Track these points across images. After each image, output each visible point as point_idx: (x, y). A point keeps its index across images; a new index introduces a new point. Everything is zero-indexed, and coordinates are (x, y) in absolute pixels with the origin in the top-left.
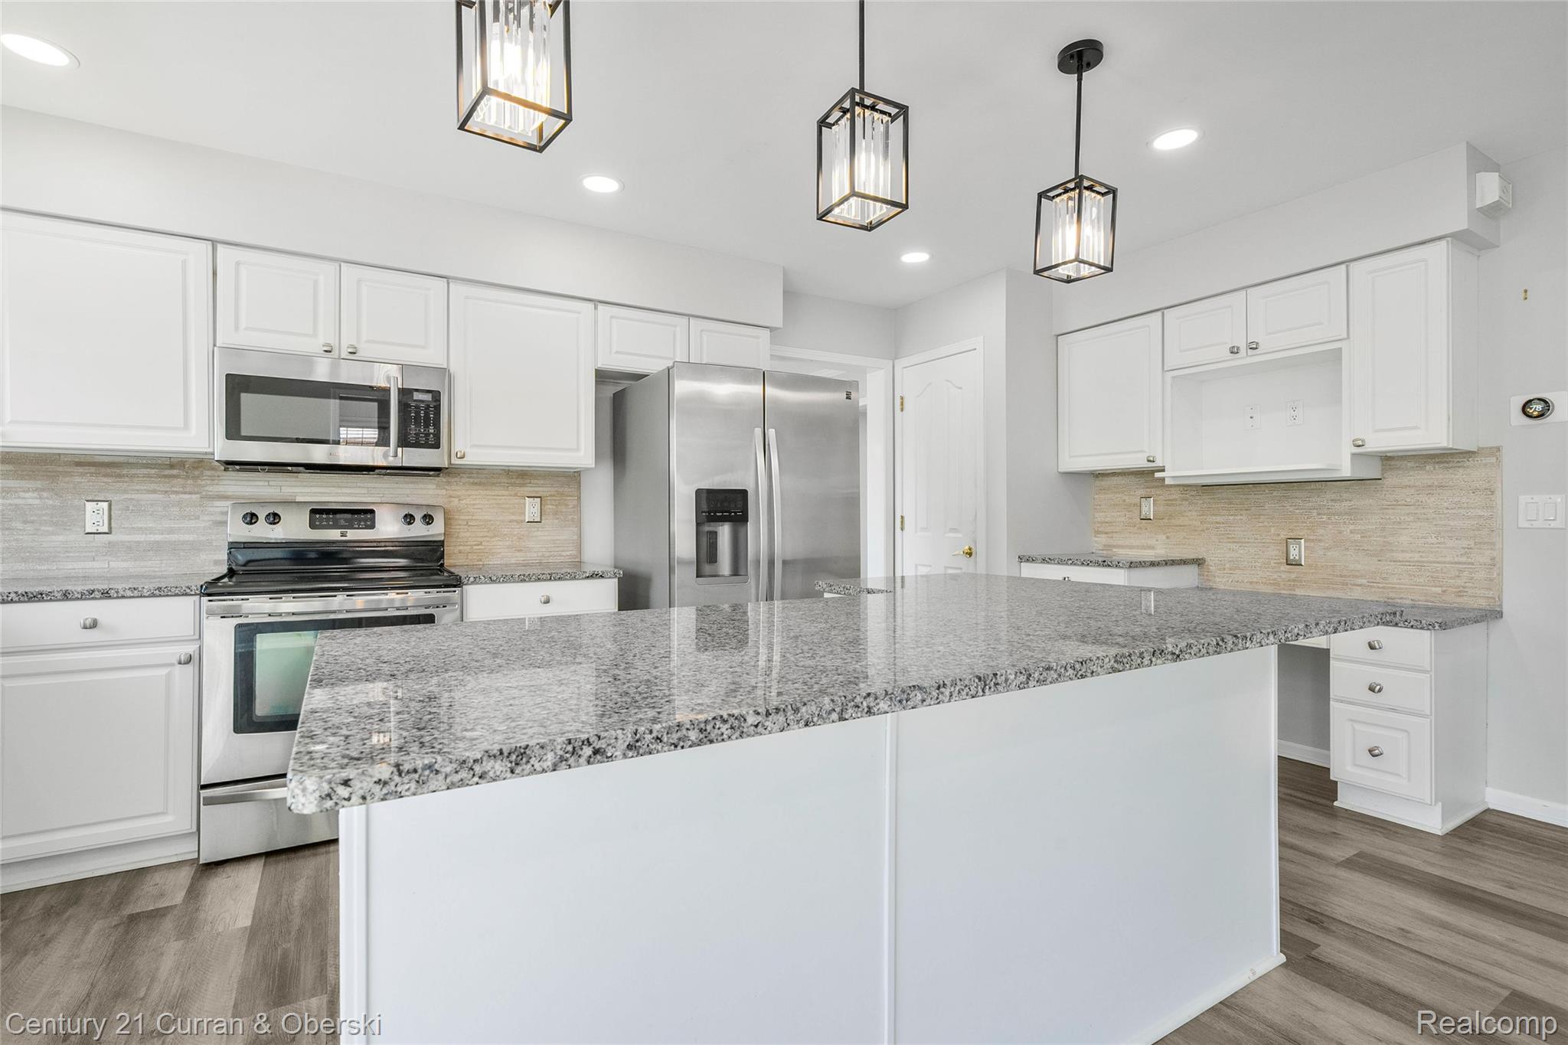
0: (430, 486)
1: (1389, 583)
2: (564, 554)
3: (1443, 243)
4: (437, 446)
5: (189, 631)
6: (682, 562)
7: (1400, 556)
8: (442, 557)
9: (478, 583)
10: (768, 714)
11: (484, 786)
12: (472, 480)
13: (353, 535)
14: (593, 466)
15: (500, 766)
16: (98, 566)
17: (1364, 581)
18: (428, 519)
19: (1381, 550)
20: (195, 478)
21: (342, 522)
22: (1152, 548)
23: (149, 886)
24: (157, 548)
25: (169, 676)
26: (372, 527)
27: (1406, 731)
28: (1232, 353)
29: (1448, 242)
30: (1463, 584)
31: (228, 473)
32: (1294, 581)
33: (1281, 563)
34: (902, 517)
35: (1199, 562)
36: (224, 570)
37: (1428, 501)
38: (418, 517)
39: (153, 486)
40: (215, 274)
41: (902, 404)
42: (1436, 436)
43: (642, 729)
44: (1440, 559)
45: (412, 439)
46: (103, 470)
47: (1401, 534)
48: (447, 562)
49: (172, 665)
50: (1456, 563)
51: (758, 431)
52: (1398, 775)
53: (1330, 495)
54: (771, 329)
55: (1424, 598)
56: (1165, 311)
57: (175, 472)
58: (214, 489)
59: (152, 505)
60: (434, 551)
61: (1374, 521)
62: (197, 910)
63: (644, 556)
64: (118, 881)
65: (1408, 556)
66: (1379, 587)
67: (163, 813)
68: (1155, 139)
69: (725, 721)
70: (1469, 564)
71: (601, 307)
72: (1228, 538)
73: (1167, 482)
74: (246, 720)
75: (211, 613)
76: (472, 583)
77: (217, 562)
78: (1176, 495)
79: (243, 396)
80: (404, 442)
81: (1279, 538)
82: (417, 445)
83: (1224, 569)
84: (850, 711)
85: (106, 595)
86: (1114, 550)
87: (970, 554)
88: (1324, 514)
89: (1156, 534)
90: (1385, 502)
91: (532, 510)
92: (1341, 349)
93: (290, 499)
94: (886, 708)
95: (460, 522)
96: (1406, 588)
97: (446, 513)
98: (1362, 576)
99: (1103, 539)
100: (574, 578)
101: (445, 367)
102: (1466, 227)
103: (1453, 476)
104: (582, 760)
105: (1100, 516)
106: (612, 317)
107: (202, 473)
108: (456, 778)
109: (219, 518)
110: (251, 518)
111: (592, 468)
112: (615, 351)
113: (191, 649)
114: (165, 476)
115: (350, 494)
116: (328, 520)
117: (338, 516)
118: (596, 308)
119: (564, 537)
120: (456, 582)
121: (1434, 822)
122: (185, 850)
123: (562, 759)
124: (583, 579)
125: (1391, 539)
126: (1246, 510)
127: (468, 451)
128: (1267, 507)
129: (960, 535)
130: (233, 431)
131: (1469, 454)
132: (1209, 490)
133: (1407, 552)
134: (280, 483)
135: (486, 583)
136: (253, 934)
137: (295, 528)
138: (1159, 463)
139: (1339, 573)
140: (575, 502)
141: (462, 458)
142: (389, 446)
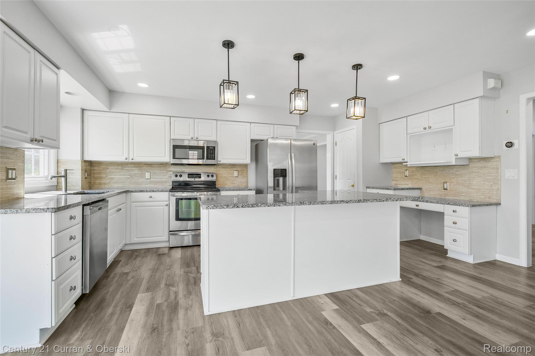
0: (213, 168)
1: (471, 195)
2: (243, 185)
3: (478, 99)
4: (214, 159)
5: (167, 199)
6: (270, 187)
7: (474, 187)
8: (215, 185)
9: (223, 191)
10: (262, 204)
11: (224, 209)
12: (222, 167)
13: (197, 179)
14: (250, 163)
15: (225, 207)
16: (148, 186)
17: (464, 194)
18: (212, 176)
19: (469, 185)
20: (166, 167)
21: (194, 177)
22: (408, 185)
23: (161, 250)
24: (158, 182)
25: (164, 208)
26: (200, 178)
27: (462, 235)
28: (424, 129)
29: (479, 98)
30: (490, 195)
31: (172, 166)
32: (445, 194)
33: (442, 189)
34: (336, 176)
35: (420, 189)
36: (171, 187)
37: (481, 171)
38: (210, 176)
39: (158, 169)
40: (170, 123)
41: (336, 144)
42: (476, 153)
43: (243, 204)
44: (484, 188)
45: (209, 158)
46: (149, 166)
47: (474, 181)
48: (217, 186)
49: (164, 206)
50: (488, 189)
51: (289, 154)
52: (461, 247)
53: (455, 170)
54: (296, 126)
55: (480, 199)
56: (407, 117)
57: (162, 166)
58: (169, 169)
59: (158, 173)
60: (214, 184)
61: (467, 177)
62: (171, 254)
63: (261, 186)
64: (155, 249)
65: (476, 187)
66: (468, 196)
67: (163, 236)
68: (388, 78)
69: (255, 204)
70: (492, 189)
71: (252, 124)
72: (428, 182)
73: (408, 166)
74: (178, 219)
75: (171, 195)
76: (222, 191)
77: (170, 185)
78: (414, 169)
79: (176, 149)
80: (207, 159)
81: (441, 182)
82: (210, 159)
83: (427, 191)
84: (276, 205)
85: (153, 191)
86: (398, 185)
87: (353, 186)
88: (454, 175)
89: (409, 181)
90: (469, 172)
91: (236, 174)
92: (452, 128)
93: (184, 171)
94: (282, 205)
95: (219, 177)
96: (475, 197)
97: (216, 174)
98: (463, 193)
99: (394, 182)
100: (245, 190)
101: (216, 140)
102: (483, 95)
103: (488, 164)
104: (236, 207)
105: (394, 175)
106: (254, 126)
107: (167, 166)
108: (220, 207)
109: (170, 176)
110: (176, 176)
111: (250, 164)
112: (255, 134)
113: (168, 203)
114: (160, 167)
115: (195, 170)
116: (191, 176)
117: (194, 175)
118: (251, 124)
119: (244, 181)
120: (218, 190)
121: (470, 260)
122: (166, 245)
123: (233, 207)
124: (247, 190)
125: (471, 182)
126: (433, 174)
127: (221, 160)
128: (439, 173)
129: (351, 181)
130: (174, 158)
131: (492, 158)
132: (423, 168)
133: (475, 186)
134: (182, 168)
135: (225, 191)
136: (181, 258)
137: (185, 178)
138: (406, 160)
139: (457, 192)
140: (246, 172)
141: (220, 162)
142: (204, 159)
